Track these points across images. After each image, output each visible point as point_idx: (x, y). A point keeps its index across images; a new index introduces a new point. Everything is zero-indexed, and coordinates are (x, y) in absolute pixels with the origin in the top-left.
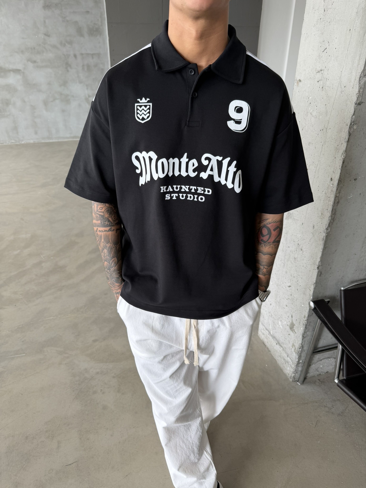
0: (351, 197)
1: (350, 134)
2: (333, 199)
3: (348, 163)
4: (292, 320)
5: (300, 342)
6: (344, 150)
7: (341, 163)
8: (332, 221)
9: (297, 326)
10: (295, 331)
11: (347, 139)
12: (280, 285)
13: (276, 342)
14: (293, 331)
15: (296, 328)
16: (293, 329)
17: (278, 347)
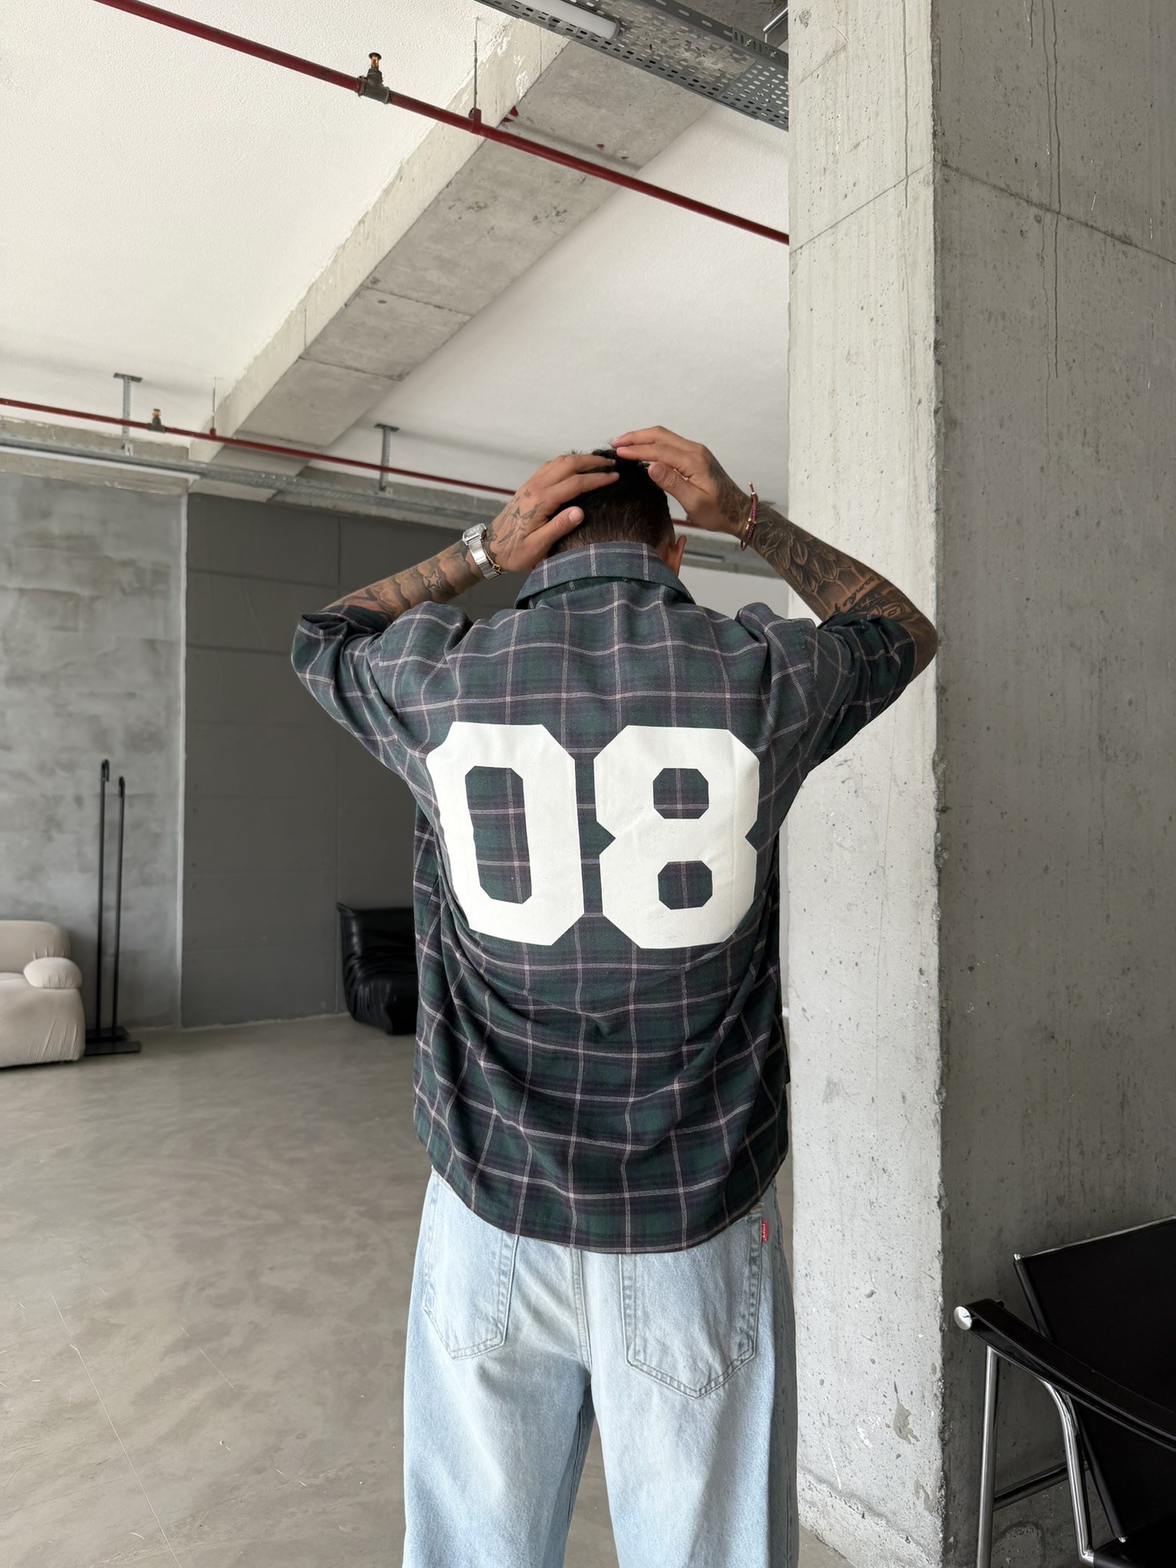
0: (972, 1009)
1: (939, 870)
2: (936, 1017)
3: (949, 931)
4: (898, 1400)
5: (938, 1463)
6: (935, 904)
7: (934, 930)
8: (946, 1071)
9: (916, 1412)
10: (916, 1433)
11: (936, 880)
12: (841, 1305)
13: (860, 1509)
14: (907, 1436)
15: (915, 1422)
16: (907, 1430)
17: (869, 1527)
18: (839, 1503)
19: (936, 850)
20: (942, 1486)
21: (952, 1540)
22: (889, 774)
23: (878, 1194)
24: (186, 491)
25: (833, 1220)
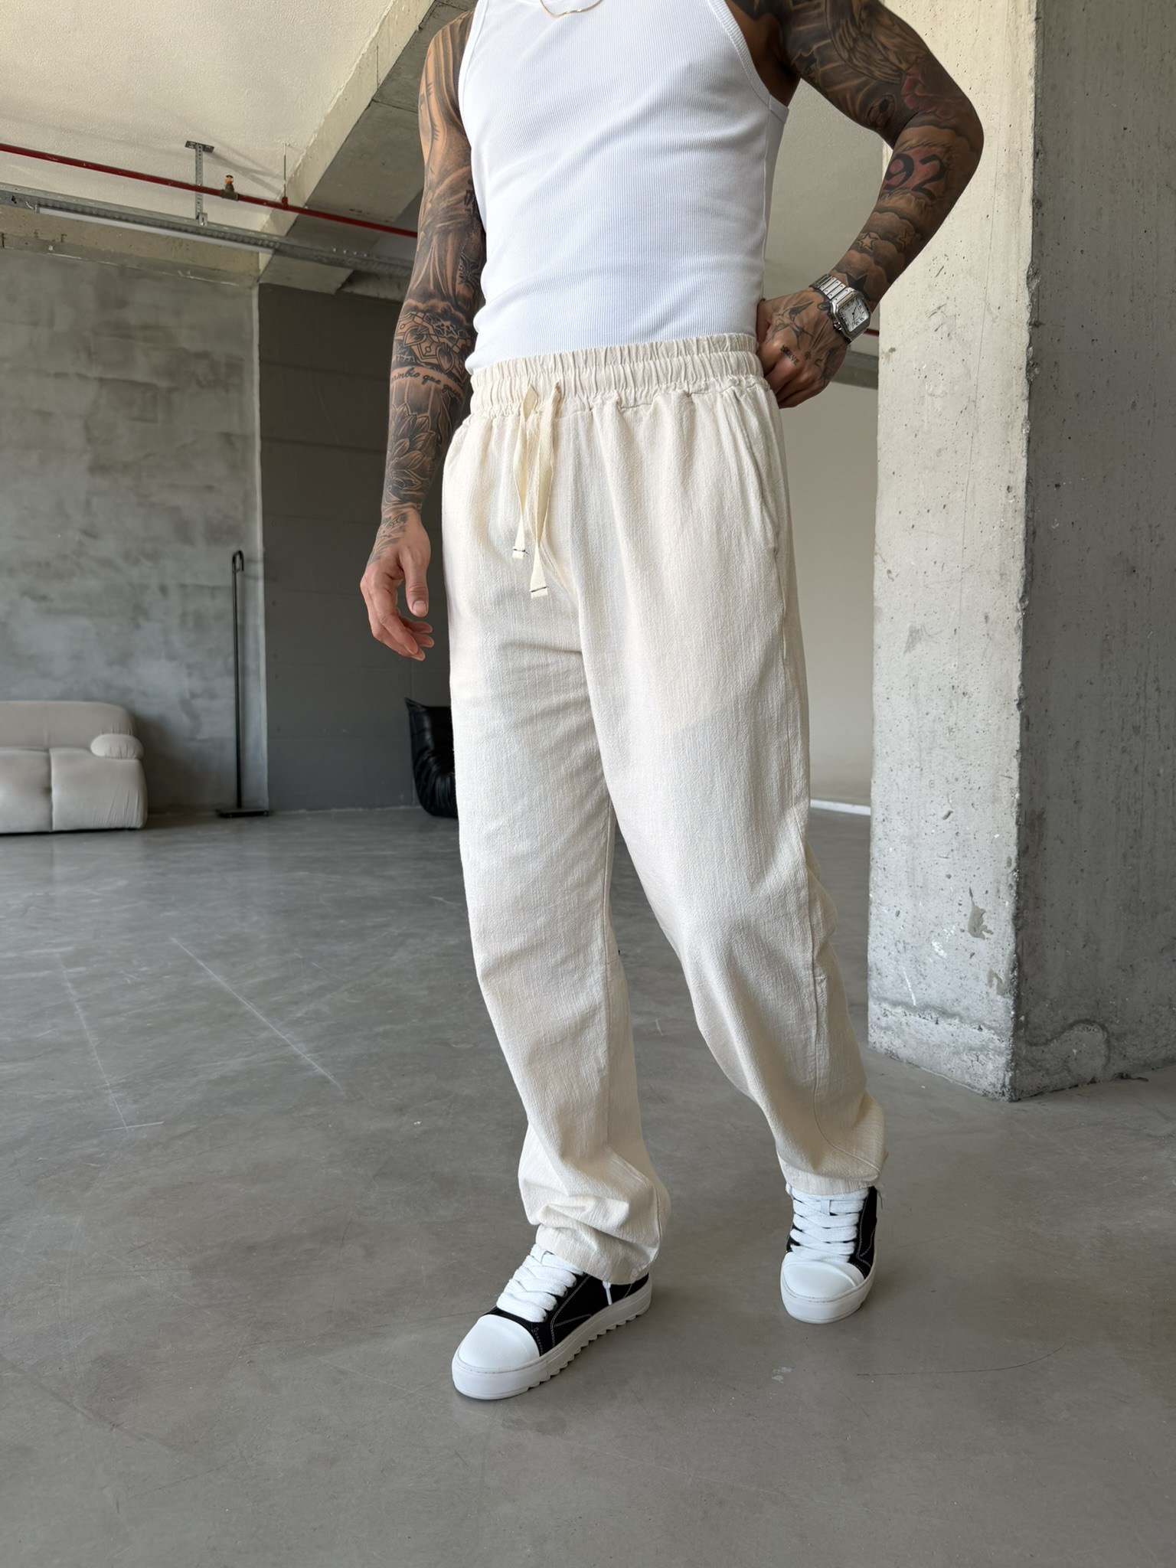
0: (1057, 525)
1: (1030, 384)
3: (1038, 445)
4: (973, 903)
5: (1012, 947)
6: (1025, 418)
7: (1023, 444)
8: (1029, 579)
9: (990, 908)
10: (990, 928)
11: (1026, 393)
12: (918, 835)
13: (934, 1016)
14: (981, 933)
15: (989, 917)
16: (981, 928)
17: (942, 1031)
18: (913, 1019)
19: (1028, 364)
20: (1015, 968)
21: (1022, 1018)
22: (984, 304)
23: (957, 718)
24: (258, 281)
25: (912, 759)
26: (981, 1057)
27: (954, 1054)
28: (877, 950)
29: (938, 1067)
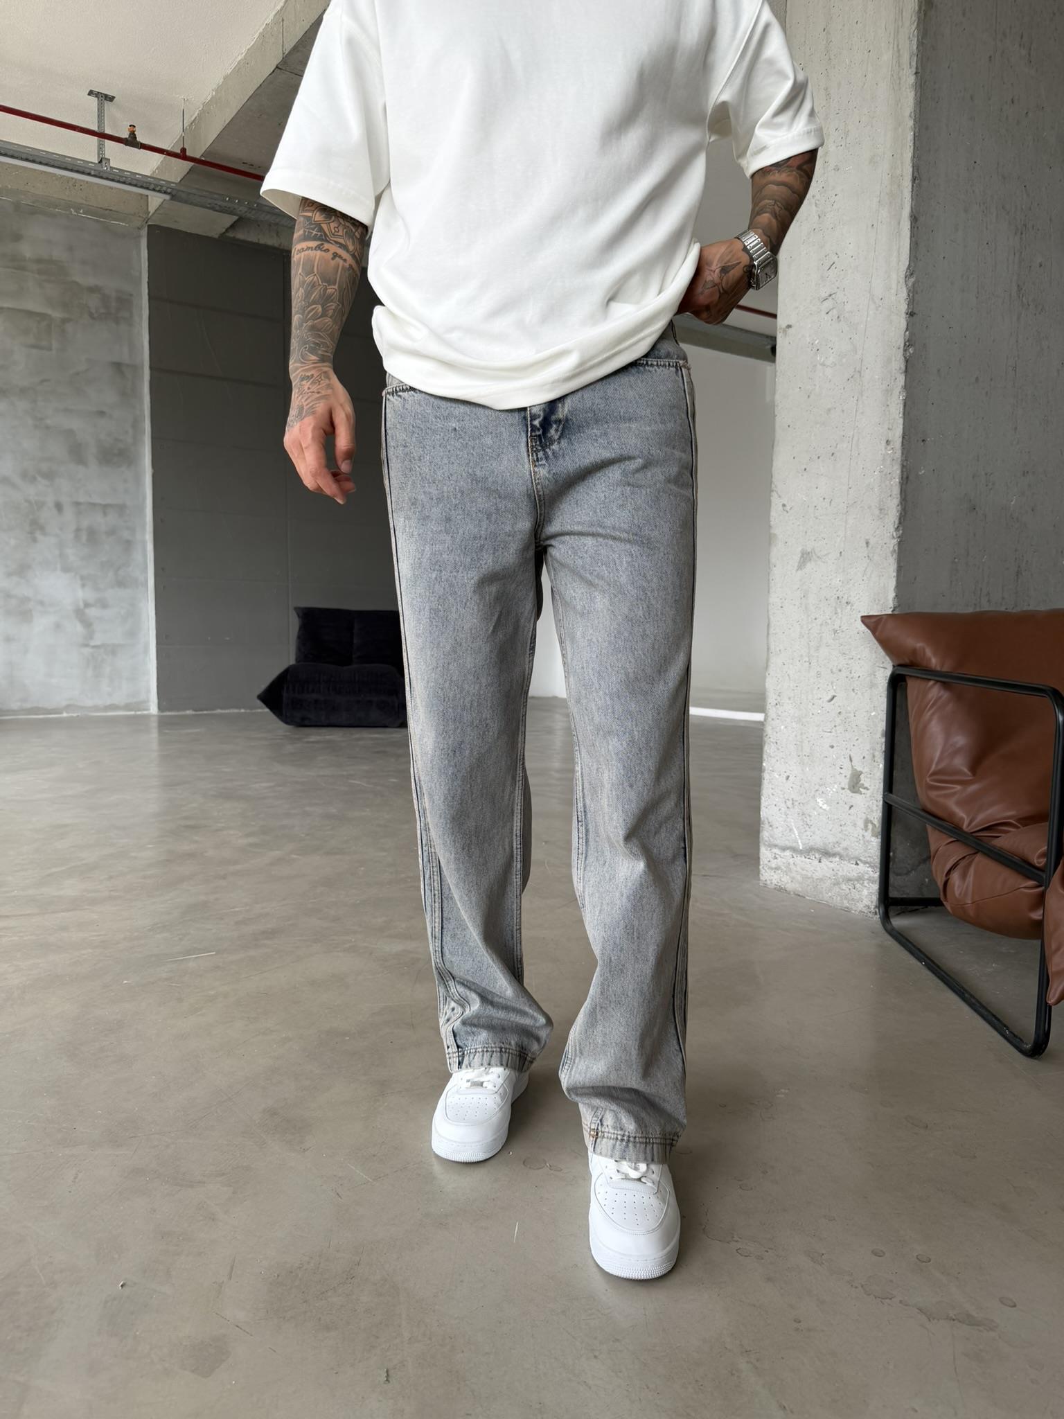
1: (907, 361)
2: (899, 472)
3: (912, 409)
4: (852, 766)
6: (902, 387)
7: (900, 407)
8: (903, 513)
9: (867, 770)
10: (866, 785)
11: (903, 367)
12: (806, 715)
13: (817, 856)
14: (859, 790)
15: (867, 777)
16: (858, 785)
17: (825, 868)
18: (800, 859)
19: (905, 345)
22: (868, 295)
23: (841, 623)
24: (146, 222)
25: (802, 656)
26: (858, 886)
27: (834, 884)
28: (769, 807)
29: (821, 896)
